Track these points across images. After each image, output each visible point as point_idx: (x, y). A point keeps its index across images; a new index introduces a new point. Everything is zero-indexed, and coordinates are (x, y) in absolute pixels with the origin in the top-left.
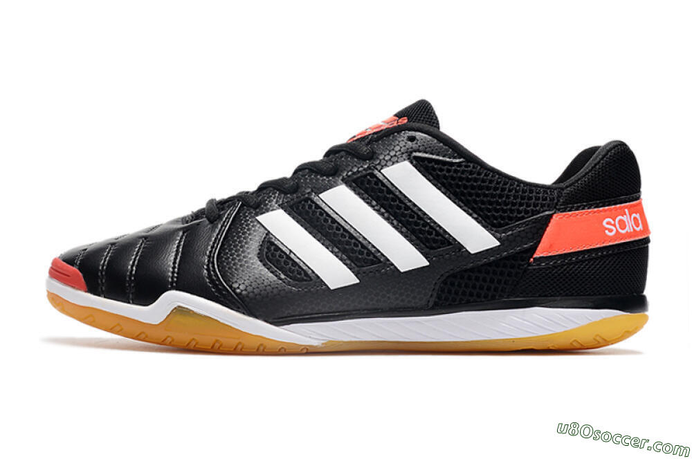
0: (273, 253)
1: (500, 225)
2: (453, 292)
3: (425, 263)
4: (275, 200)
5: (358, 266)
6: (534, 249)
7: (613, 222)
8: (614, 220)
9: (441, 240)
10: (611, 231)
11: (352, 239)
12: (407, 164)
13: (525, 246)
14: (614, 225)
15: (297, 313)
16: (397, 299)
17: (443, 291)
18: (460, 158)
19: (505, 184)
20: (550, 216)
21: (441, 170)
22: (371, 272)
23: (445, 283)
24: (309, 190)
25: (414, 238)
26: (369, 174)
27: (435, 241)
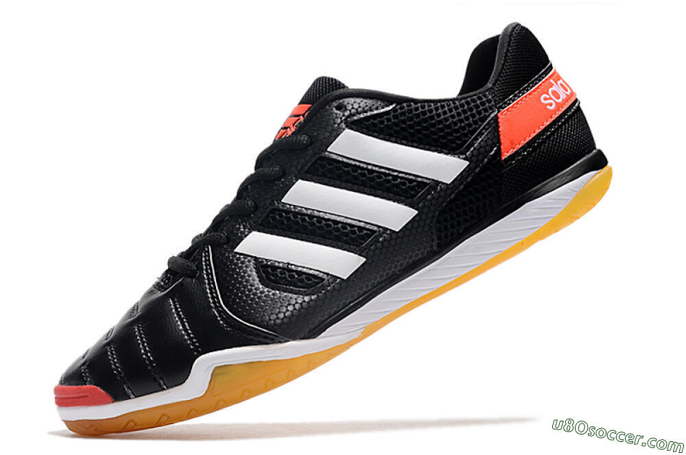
0: (273, 273)
1: (461, 146)
2: (449, 226)
3: (413, 213)
4: (242, 227)
5: (357, 246)
6: (499, 152)
7: (548, 97)
8: (548, 94)
9: (416, 185)
10: (551, 105)
11: (337, 225)
12: (348, 132)
13: (491, 154)
14: (551, 99)
15: (326, 317)
16: (405, 258)
17: (439, 230)
18: (392, 104)
19: (443, 107)
20: (496, 117)
21: (382, 122)
22: (371, 245)
23: (438, 222)
24: (269, 201)
25: (391, 195)
26: (318, 159)
27: (412, 188)
